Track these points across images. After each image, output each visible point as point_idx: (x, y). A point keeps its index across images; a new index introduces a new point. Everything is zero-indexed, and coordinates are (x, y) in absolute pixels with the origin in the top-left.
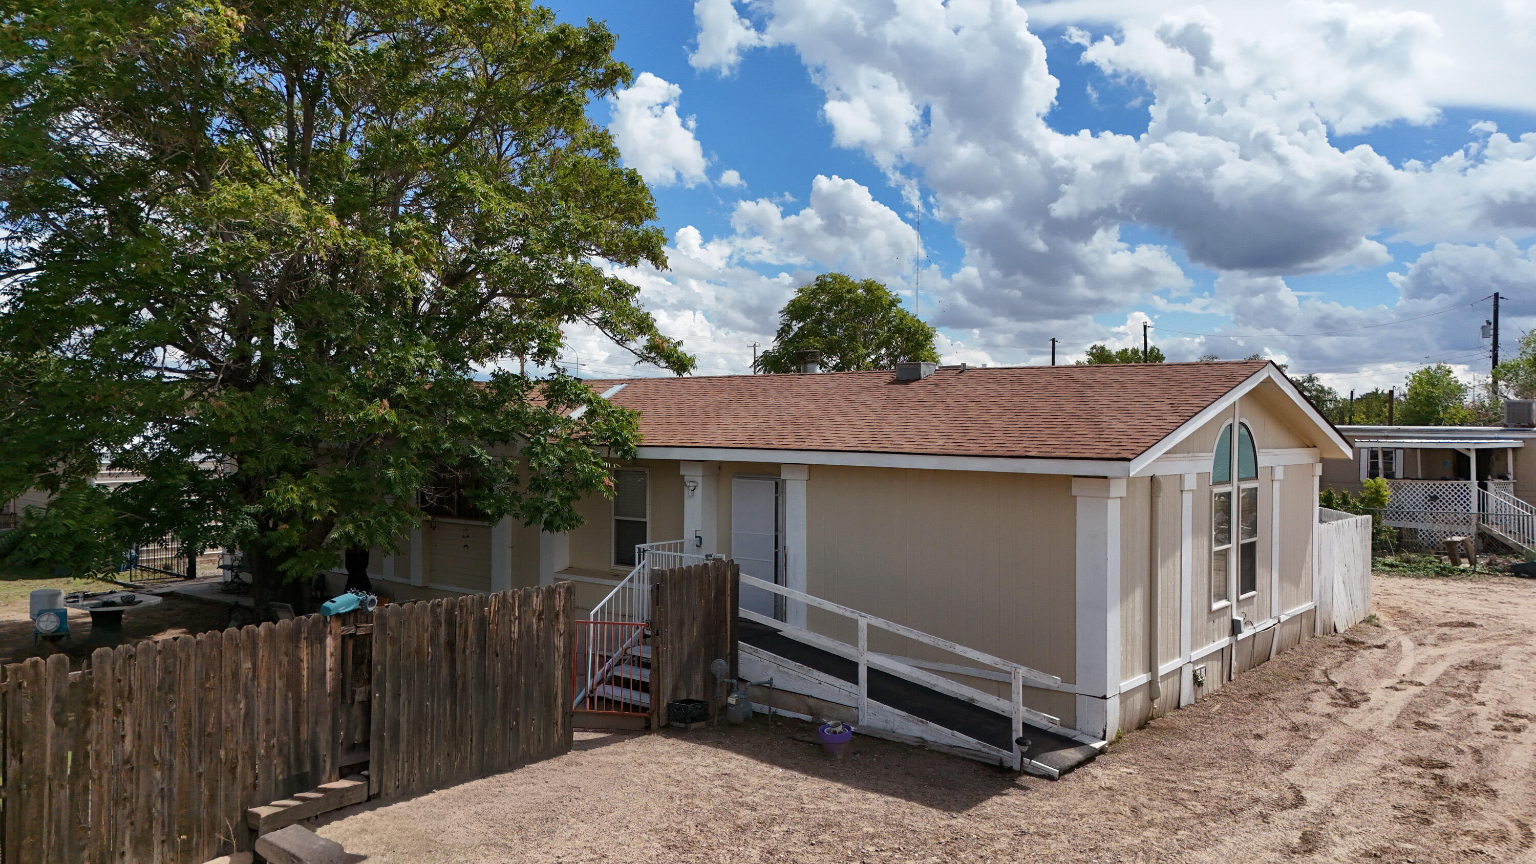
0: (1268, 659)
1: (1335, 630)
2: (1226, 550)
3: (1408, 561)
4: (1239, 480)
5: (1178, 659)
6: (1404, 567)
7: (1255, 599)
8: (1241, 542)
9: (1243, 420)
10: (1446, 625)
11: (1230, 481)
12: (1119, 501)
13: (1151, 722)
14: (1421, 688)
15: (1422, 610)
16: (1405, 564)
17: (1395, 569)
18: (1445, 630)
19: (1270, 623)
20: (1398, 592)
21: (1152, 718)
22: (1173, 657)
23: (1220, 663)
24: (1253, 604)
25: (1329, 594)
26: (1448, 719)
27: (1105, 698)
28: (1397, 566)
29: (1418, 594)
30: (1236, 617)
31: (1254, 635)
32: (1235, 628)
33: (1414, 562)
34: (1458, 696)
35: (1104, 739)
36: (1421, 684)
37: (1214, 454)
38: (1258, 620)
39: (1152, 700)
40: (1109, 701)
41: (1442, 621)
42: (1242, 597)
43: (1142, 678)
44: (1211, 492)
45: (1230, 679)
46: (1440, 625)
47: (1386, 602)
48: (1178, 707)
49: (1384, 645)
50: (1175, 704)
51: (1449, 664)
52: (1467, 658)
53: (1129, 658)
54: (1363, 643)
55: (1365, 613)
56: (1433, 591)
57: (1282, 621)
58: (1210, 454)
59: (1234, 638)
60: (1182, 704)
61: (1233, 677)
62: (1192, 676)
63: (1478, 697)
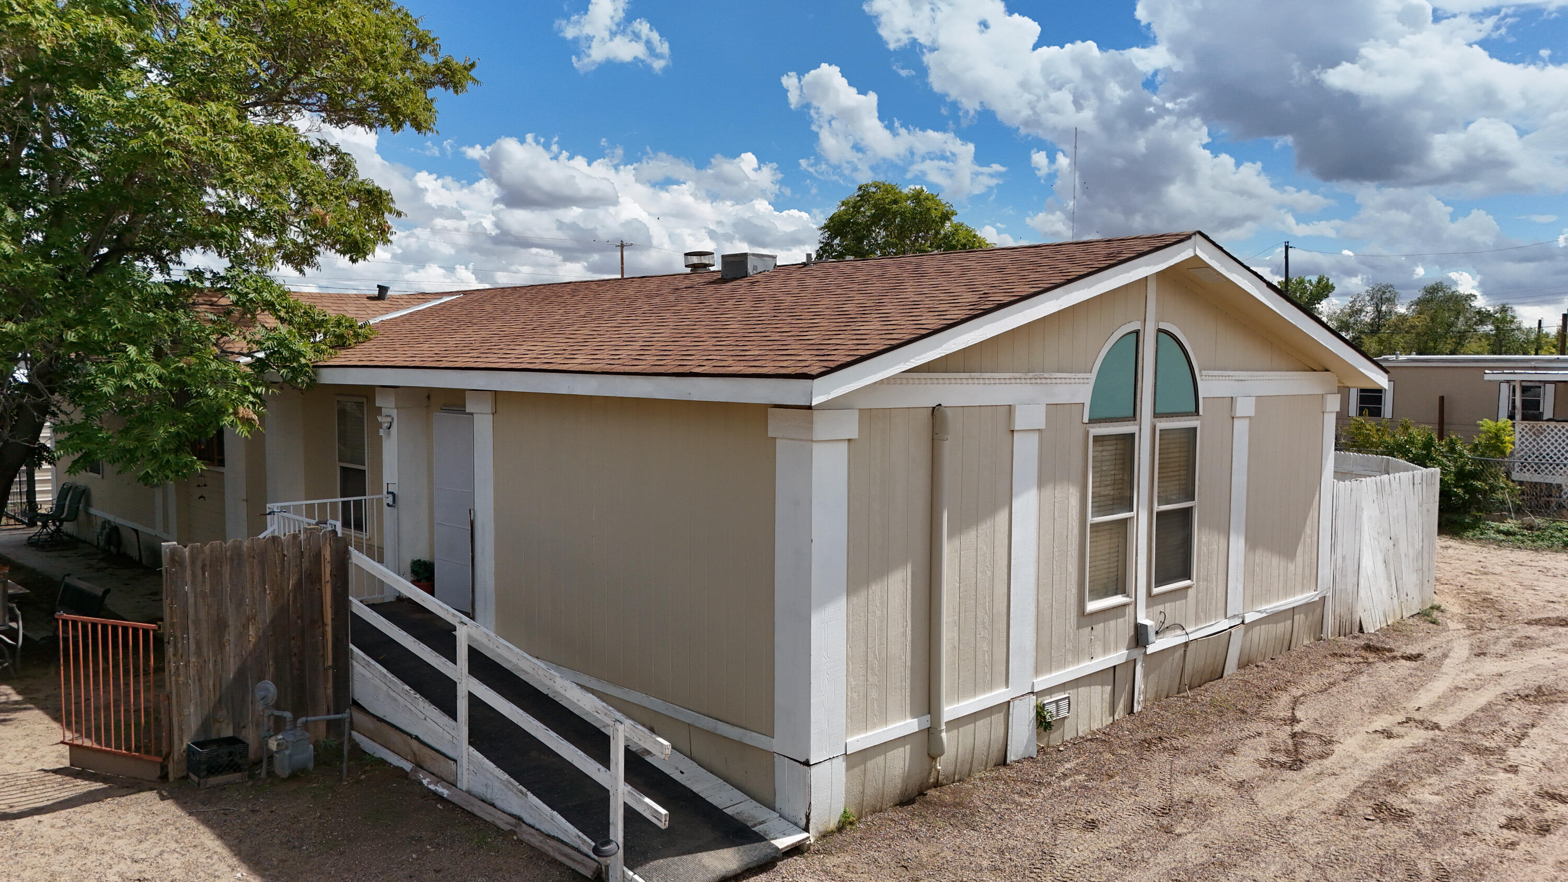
0: (1222, 677)
1: (1361, 630)
2: (1125, 521)
3: (1531, 528)
4: (1156, 415)
5: (1004, 690)
6: (1523, 535)
7: (1191, 592)
8: (1157, 508)
9: (1163, 326)
10: (1538, 622)
11: (1134, 416)
12: (845, 446)
13: (932, 793)
14: (1431, 734)
15: (1517, 598)
16: (1526, 532)
17: (1511, 538)
18: (1533, 631)
19: (1224, 624)
20: (1498, 569)
21: (937, 785)
22: (991, 687)
23: (1108, 689)
24: (1186, 597)
25: (1351, 579)
26: (1436, 799)
27: (807, 764)
28: (1514, 534)
29: (1526, 575)
30: (1142, 620)
31: (1186, 644)
32: (1140, 637)
33: (1539, 529)
34: (1481, 751)
35: (806, 829)
36: (1436, 727)
37: (1094, 375)
38: (1197, 620)
39: (933, 758)
40: (814, 770)
41: (1537, 616)
42: (1156, 591)
43: (910, 725)
44: (1087, 433)
45: (1131, 712)
46: (1529, 623)
47: (1473, 585)
48: (1004, 762)
49: (1419, 655)
50: (995, 755)
51: (1503, 690)
52: (1536, 679)
53: (874, 694)
54: (1390, 650)
55: (1423, 602)
56: (1548, 570)
57: (1247, 621)
58: (1087, 375)
59: (1137, 653)
60: (1011, 757)
61: (1137, 708)
62: (1033, 714)
63: (1513, 755)
